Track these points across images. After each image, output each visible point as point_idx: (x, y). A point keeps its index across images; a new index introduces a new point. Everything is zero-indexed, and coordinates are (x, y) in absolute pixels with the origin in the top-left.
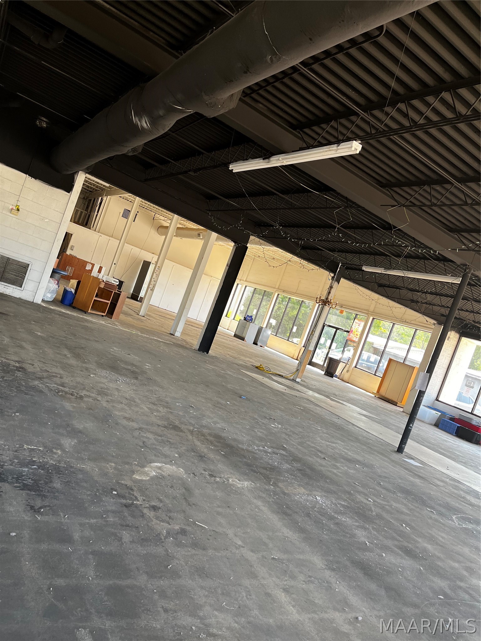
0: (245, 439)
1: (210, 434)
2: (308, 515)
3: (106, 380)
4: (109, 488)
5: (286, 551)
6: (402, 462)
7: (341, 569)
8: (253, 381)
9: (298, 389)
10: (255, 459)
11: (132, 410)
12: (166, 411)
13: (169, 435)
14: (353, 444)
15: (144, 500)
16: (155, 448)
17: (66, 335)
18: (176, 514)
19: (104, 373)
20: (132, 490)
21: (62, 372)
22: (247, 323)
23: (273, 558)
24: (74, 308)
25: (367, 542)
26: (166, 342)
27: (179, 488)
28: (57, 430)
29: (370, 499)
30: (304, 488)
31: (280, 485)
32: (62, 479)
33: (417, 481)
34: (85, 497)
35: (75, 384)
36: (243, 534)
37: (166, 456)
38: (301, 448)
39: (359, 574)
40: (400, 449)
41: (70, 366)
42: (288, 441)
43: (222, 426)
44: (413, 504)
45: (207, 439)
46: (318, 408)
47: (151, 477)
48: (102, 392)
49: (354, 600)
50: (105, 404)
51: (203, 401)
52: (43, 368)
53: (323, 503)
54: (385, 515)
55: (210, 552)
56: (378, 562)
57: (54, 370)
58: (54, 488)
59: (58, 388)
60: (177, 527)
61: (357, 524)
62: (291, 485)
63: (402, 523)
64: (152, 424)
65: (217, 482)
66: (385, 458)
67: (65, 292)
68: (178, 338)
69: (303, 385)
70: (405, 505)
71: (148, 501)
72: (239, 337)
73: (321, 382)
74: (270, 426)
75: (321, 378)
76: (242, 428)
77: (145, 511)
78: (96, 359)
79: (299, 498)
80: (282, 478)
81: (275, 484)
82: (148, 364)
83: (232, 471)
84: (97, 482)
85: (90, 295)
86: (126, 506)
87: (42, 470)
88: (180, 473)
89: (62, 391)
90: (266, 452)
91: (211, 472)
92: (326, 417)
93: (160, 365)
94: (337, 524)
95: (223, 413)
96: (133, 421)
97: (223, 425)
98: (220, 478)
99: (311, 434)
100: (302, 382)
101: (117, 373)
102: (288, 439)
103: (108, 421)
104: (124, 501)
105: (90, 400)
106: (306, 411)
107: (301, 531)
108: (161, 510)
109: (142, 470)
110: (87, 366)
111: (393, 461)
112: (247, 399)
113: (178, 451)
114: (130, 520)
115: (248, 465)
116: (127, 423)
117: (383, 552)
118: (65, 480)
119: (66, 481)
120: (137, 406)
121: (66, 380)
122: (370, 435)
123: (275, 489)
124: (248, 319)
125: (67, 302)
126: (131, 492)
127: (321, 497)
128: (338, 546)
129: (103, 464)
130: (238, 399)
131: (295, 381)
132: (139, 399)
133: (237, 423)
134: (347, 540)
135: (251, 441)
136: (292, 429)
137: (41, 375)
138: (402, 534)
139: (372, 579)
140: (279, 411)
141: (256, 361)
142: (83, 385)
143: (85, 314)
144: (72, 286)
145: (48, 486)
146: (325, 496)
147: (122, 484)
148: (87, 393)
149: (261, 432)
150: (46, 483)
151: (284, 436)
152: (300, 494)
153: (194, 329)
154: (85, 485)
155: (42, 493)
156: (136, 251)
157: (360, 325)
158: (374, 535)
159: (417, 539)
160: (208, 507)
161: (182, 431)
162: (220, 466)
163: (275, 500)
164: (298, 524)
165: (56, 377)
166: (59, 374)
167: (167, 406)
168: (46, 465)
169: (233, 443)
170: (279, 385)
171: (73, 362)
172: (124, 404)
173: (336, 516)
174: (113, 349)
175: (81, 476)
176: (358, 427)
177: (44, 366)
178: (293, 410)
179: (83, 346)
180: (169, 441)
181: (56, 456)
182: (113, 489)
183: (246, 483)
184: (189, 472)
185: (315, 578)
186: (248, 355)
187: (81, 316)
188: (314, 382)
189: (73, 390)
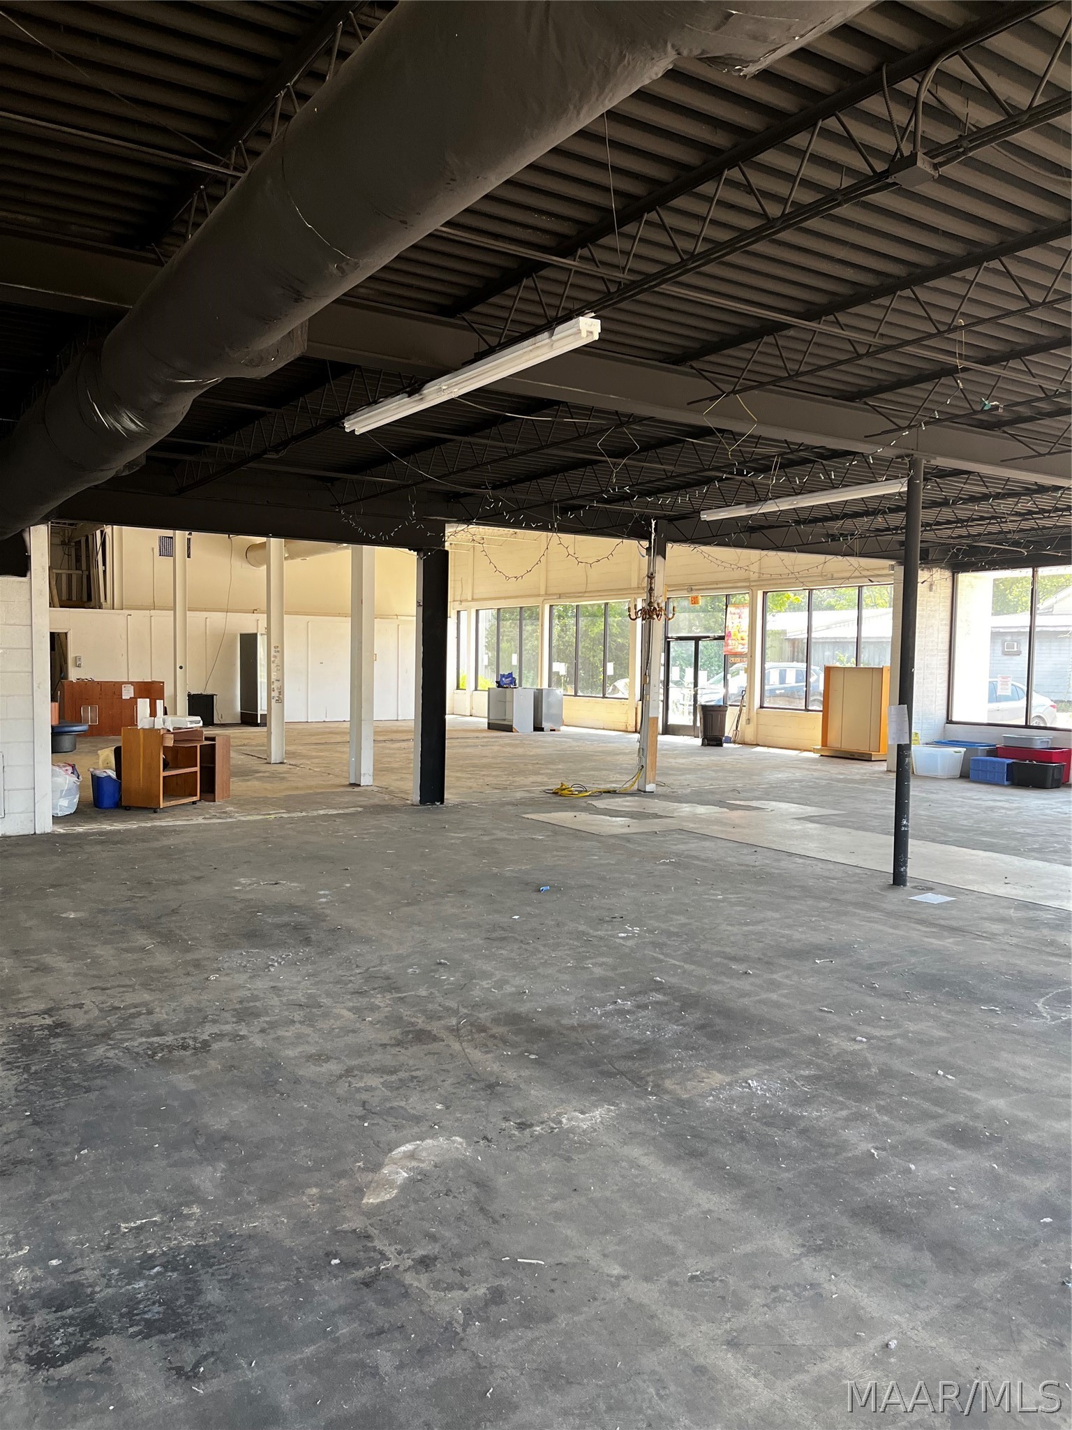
0: (571, 999)
1: (496, 1021)
2: (741, 1137)
3: (245, 977)
4: (321, 1253)
5: (712, 1249)
6: (910, 909)
7: (834, 1242)
8: (555, 833)
9: (656, 811)
10: (603, 1040)
11: (319, 1030)
12: (390, 999)
13: (411, 1062)
14: (799, 907)
15: (400, 1253)
16: (392, 1108)
17: (129, 893)
18: (472, 1259)
19: (234, 958)
20: (368, 1237)
21: (147, 997)
22: (505, 694)
23: (693, 1278)
24: (128, 808)
25: (873, 1151)
26: (347, 811)
27: (465, 1189)
28: (176, 1156)
29: (859, 1038)
30: (720, 1071)
31: (668, 1084)
32: (220, 1275)
33: (949, 943)
34: (277, 1300)
35: (183, 1017)
36: (619, 1244)
37: (417, 1119)
38: (693, 967)
39: (872, 1236)
40: (899, 878)
41: (158, 972)
42: (661, 961)
43: (516, 987)
44: (951, 1008)
45: (493, 1036)
46: (707, 844)
47: (400, 1186)
48: (245, 1014)
49: (872, 1304)
50: (258, 1042)
51: (462, 936)
52: (104, 1005)
53: (765, 1091)
54: (897, 1064)
55: (563, 1320)
56: (904, 1191)
57: (130, 998)
58: (210, 1305)
59: (151, 1044)
60: (482, 1291)
61: (844, 1113)
62: (690, 1076)
63: (936, 1069)
64: (370, 1050)
65: (537, 1138)
66: (872, 915)
67: (97, 781)
68: (369, 788)
69: (663, 796)
70: (935, 1018)
71: (409, 1251)
72: (500, 726)
73: (699, 770)
74: (617, 940)
75: (698, 759)
76: (559, 971)
77: (409, 1278)
78: (210, 927)
79: (714, 1102)
80: (669, 1066)
81: (659, 1090)
82: (322, 892)
83: (563, 1096)
84: (291, 1250)
85: (151, 769)
86: (367, 1284)
87: (174, 1270)
88: (458, 1148)
89: (162, 1047)
90: (621, 1012)
91: (521, 1117)
92: (729, 859)
93: (348, 881)
94: (803, 1132)
95: (512, 951)
96: (328, 1059)
97: (518, 981)
98: (542, 1123)
99: (706, 921)
100: (660, 789)
101: (264, 947)
102: (662, 957)
103: (276, 1082)
104: (358, 1274)
105: (226, 1044)
106: (682, 862)
107: (735, 1183)
108: (440, 1263)
109: (377, 1177)
110: (196, 955)
111: (890, 914)
112: (556, 889)
113: (440, 1095)
114: (383, 1315)
115: (593, 1063)
116: (319, 1069)
117: (910, 1161)
118: (226, 1274)
119: (229, 1277)
120: (326, 1015)
121: (160, 1015)
122: (831, 866)
123: (660, 1101)
124: (506, 683)
125: (107, 801)
126: (370, 1244)
127: (758, 1077)
128: (816, 1185)
129: (293, 1199)
130: (534, 896)
131: (645, 792)
132: (328, 995)
133: (545, 964)
134: (831, 1163)
135: (586, 999)
136: (663, 926)
137: (104, 1026)
138: (941, 1097)
139: (899, 1236)
140: (626, 891)
141: (550, 776)
142: (200, 1010)
143: (155, 815)
144: (106, 765)
145: (196, 1306)
146: (766, 1071)
147: (346, 1232)
148: (215, 1029)
149: (601, 965)
150: (190, 1300)
151: (649, 952)
152: (713, 1090)
153: (399, 749)
154: (269, 1269)
155: (189, 1329)
156: (217, 619)
157: (743, 616)
158: (885, 1124)
159: (974, 1095)
160: (534, 1209)
161: (435, 1039)
162: (536, 1093)
163: (666, 1129)
164: (724, 1169)
165: (139, 1014)
166: (145, 1004)
167: (390, 985)
168: (179, 1254)
169: (550, 1022)
170: (614, 819)
171: (163, 958)
172: (300, 1022)
173: (798, 1112)
174: (239, 884)
175: (256, 1250)
176: (801, 856)
177: (104, 998)
178: (656, 873)
179: (174, 905)
180: (416, 1077)
181: (192, 1224)
182: (330, 1255)
183: (598, 1113)
184: (476, 1139)
185: (787, 1287)
186: (530, 767)
187: (149, 825)
188: (683, 777)
189: (183, 1035)
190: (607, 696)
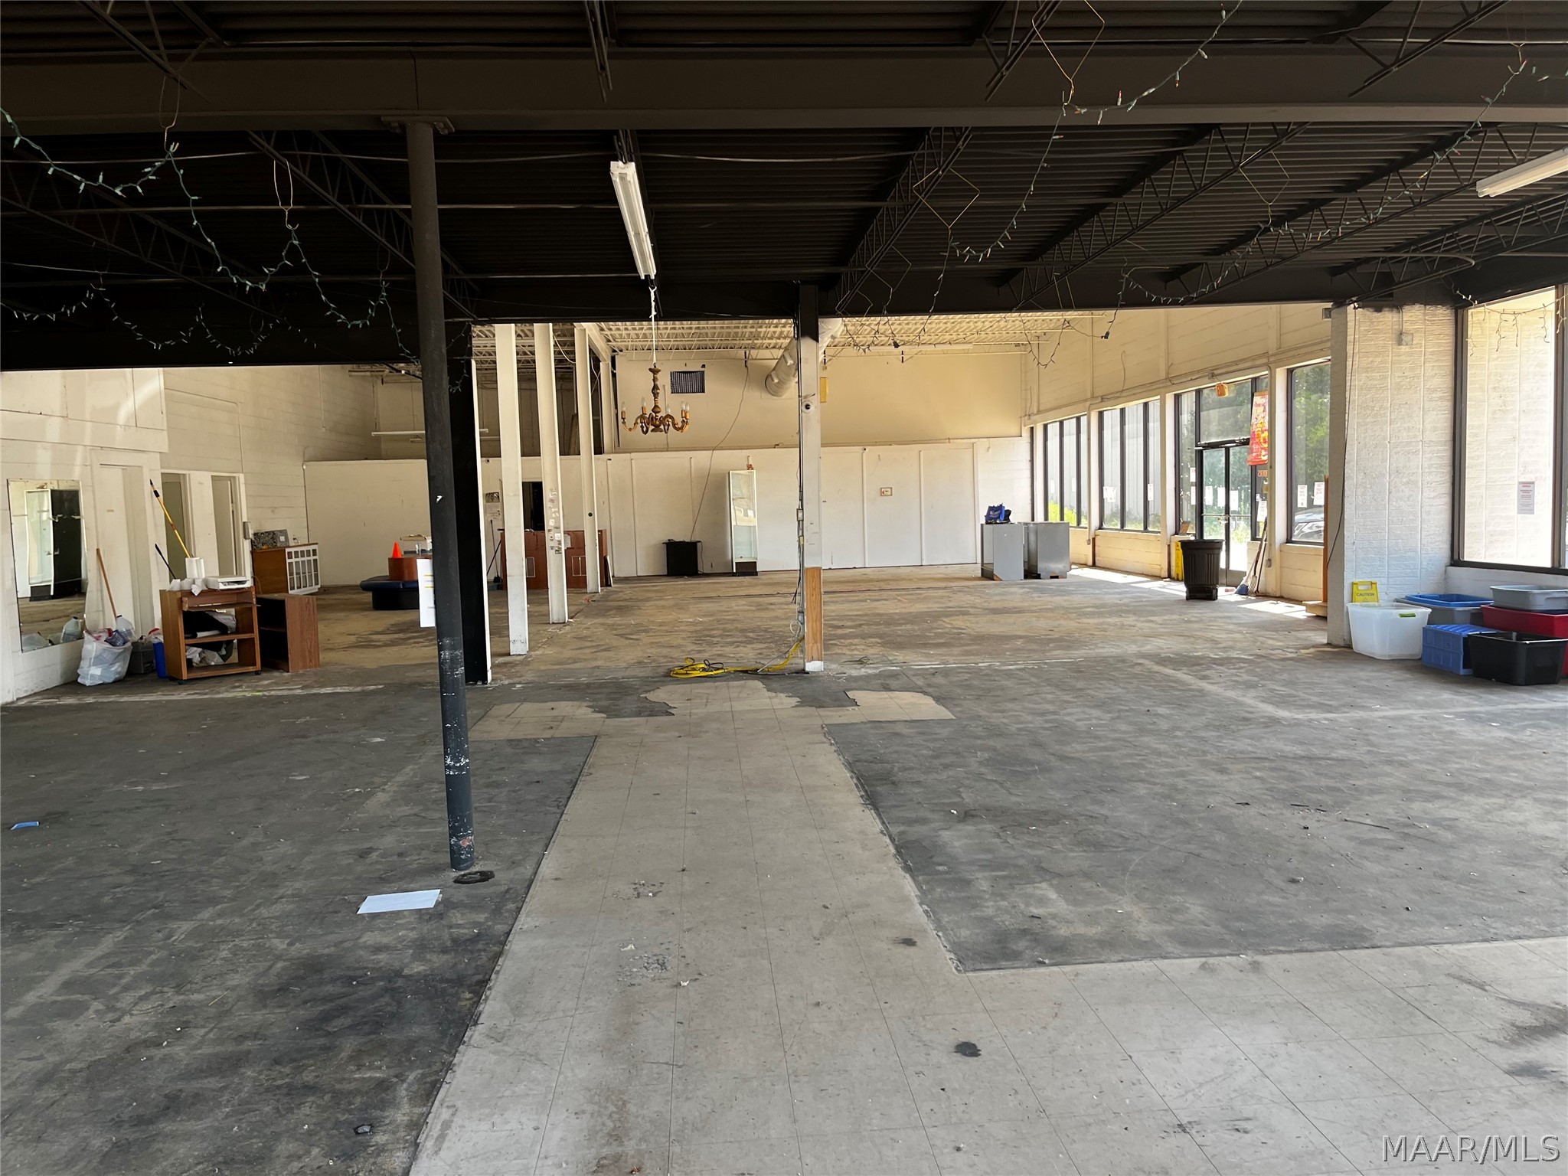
156: (702, 458)
190: (1150, 529)
